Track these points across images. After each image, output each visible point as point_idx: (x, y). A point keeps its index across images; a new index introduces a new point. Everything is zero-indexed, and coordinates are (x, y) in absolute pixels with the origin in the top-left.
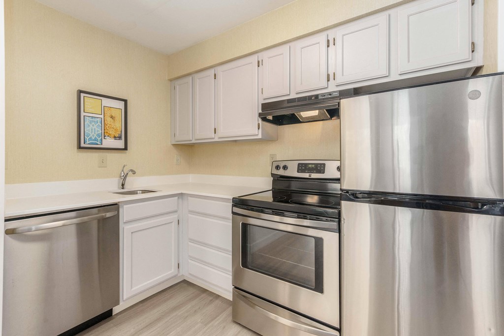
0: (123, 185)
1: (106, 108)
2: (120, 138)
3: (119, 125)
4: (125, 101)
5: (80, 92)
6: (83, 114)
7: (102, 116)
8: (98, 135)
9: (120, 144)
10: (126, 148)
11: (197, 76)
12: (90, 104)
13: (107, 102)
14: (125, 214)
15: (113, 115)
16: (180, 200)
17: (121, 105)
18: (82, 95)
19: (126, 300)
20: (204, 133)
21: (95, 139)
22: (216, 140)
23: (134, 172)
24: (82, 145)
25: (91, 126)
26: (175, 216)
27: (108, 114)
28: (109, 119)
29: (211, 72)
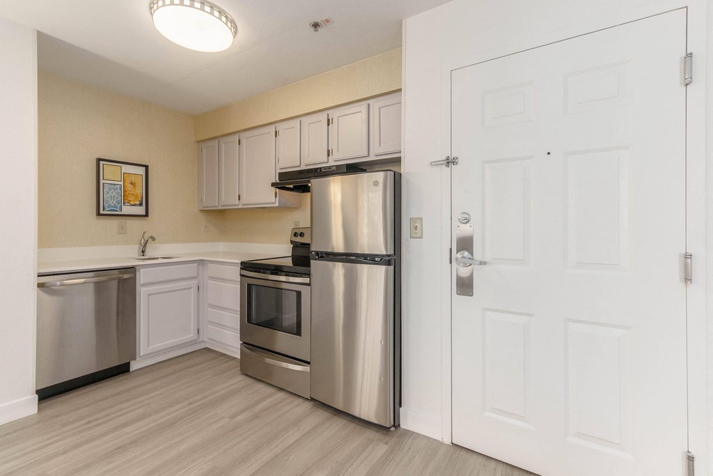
0: (143, 252)
1: (126, 175)
2: (141, 204)
3: (140, 190)
4: (147, 167)
5: (99, 160)
6: (102, 181)
7: (122, 183)
8: (117, 202)
9: (141, 210)
10: (147, 215)
11: (222, 140)
12: (109, 171)
13: (126, 169)
14: (142, 277)
15: (133, 181)
16: (201, 267)
17: (141, 171)
18: (101, 163)
19: (143, 356)
20: (229, 201)
21: (115, 206)
22: (240, 206)
23: (153, 239)
24: (102, 212)
25: (111, 193)
26: (195, 282)
27: (128, 181)
28: (129, 187)
29: (236, 138)
